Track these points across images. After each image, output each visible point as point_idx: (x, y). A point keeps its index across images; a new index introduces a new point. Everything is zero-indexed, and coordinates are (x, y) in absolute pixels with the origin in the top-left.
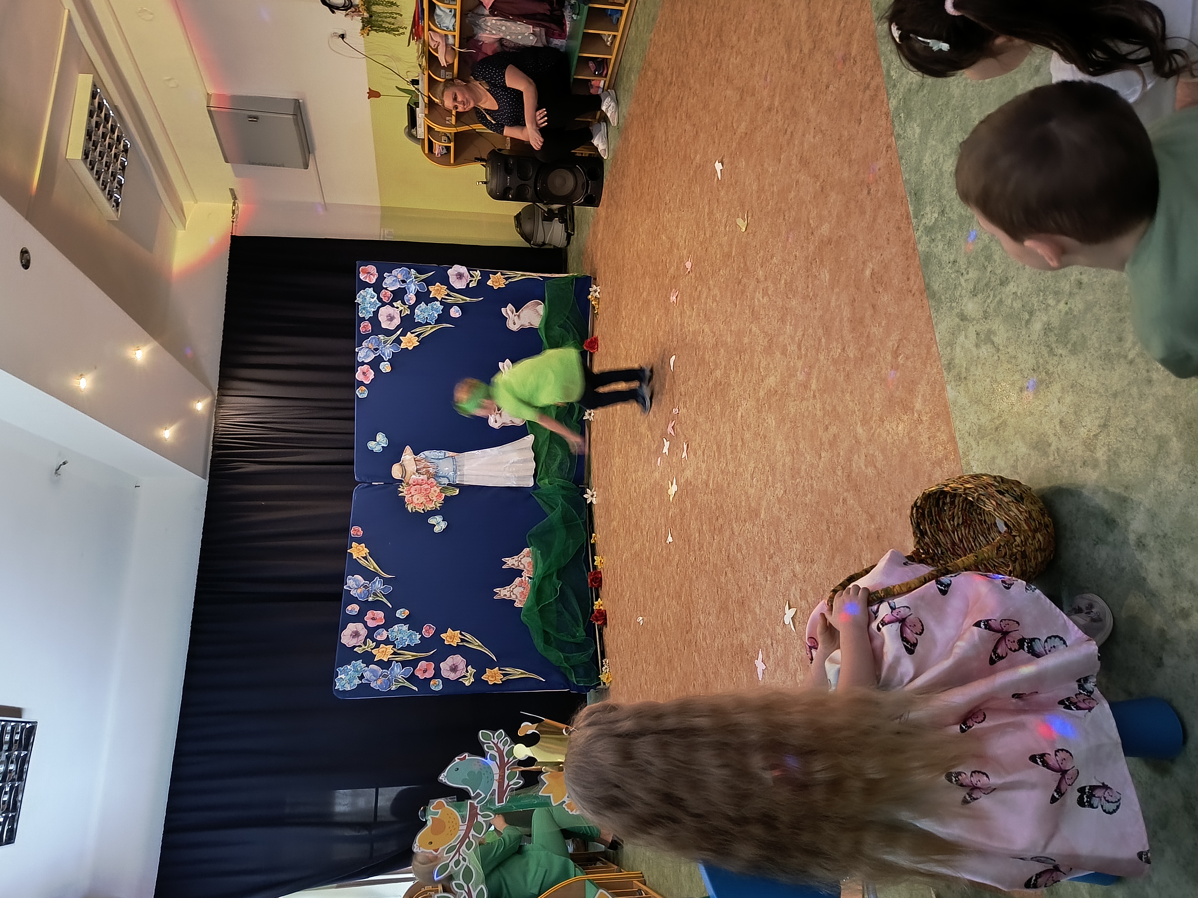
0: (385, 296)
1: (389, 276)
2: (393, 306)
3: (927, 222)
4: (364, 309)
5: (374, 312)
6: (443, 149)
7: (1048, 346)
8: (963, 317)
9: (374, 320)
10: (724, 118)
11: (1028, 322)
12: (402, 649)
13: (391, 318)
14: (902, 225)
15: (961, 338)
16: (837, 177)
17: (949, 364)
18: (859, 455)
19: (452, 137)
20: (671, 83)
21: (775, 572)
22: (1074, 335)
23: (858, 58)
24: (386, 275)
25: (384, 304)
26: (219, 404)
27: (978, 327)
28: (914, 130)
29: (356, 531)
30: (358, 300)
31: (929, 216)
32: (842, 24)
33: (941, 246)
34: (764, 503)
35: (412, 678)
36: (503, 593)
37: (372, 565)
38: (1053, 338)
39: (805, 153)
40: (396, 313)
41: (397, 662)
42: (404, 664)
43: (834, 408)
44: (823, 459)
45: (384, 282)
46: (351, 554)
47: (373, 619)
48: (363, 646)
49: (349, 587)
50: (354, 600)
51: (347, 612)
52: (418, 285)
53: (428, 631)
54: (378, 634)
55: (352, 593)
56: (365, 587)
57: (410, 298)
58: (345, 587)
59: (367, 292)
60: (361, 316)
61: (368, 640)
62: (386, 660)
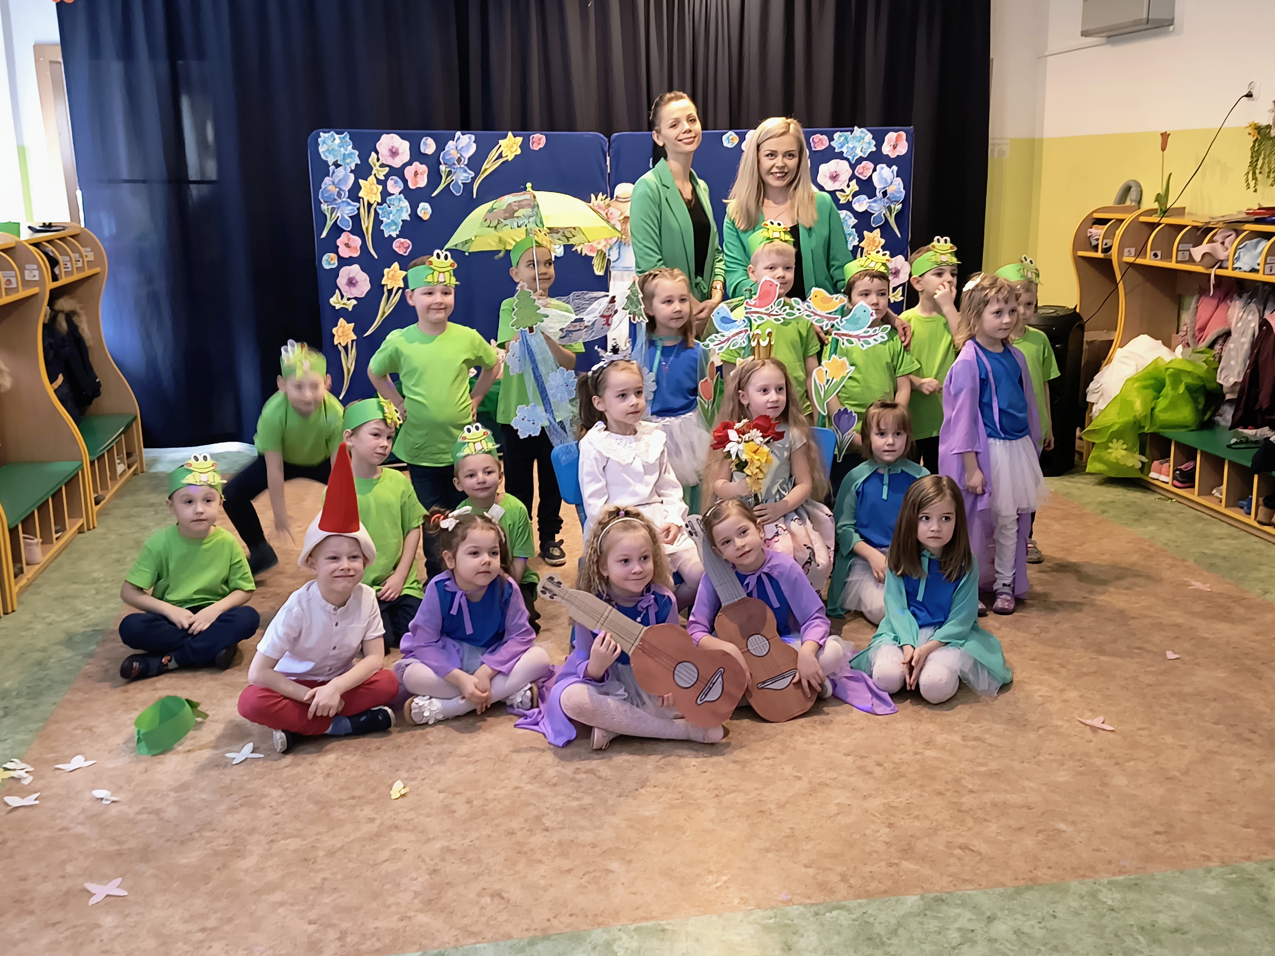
0: (865, 169)
1: (893, 173)
2: (850, 180)
4: (846, 139)
9: (830, 154)
12: (376, 213)
13: (833, 177)
19: (1107, 255)
25: (853, 167)
29: (538, 141)
30: (858, 131)
35: (337, 231)
41: (359, 209)
42: (356, 219)
45: (884, 166)
46: (505, 137)
47: (416, 173)
48: (378, 164)
49: (459, 138)
50: (441, 147)
51: (424, 139)
52: (880, 214)
53: (402, 246)
54: (396, 182)
55: (451, 143)
56: (459, 160)
57: (862, 204)
58: (458, 133)
59: (869, 143)
60: (836, 136)
61: (387, 169)
62: (360, 195)
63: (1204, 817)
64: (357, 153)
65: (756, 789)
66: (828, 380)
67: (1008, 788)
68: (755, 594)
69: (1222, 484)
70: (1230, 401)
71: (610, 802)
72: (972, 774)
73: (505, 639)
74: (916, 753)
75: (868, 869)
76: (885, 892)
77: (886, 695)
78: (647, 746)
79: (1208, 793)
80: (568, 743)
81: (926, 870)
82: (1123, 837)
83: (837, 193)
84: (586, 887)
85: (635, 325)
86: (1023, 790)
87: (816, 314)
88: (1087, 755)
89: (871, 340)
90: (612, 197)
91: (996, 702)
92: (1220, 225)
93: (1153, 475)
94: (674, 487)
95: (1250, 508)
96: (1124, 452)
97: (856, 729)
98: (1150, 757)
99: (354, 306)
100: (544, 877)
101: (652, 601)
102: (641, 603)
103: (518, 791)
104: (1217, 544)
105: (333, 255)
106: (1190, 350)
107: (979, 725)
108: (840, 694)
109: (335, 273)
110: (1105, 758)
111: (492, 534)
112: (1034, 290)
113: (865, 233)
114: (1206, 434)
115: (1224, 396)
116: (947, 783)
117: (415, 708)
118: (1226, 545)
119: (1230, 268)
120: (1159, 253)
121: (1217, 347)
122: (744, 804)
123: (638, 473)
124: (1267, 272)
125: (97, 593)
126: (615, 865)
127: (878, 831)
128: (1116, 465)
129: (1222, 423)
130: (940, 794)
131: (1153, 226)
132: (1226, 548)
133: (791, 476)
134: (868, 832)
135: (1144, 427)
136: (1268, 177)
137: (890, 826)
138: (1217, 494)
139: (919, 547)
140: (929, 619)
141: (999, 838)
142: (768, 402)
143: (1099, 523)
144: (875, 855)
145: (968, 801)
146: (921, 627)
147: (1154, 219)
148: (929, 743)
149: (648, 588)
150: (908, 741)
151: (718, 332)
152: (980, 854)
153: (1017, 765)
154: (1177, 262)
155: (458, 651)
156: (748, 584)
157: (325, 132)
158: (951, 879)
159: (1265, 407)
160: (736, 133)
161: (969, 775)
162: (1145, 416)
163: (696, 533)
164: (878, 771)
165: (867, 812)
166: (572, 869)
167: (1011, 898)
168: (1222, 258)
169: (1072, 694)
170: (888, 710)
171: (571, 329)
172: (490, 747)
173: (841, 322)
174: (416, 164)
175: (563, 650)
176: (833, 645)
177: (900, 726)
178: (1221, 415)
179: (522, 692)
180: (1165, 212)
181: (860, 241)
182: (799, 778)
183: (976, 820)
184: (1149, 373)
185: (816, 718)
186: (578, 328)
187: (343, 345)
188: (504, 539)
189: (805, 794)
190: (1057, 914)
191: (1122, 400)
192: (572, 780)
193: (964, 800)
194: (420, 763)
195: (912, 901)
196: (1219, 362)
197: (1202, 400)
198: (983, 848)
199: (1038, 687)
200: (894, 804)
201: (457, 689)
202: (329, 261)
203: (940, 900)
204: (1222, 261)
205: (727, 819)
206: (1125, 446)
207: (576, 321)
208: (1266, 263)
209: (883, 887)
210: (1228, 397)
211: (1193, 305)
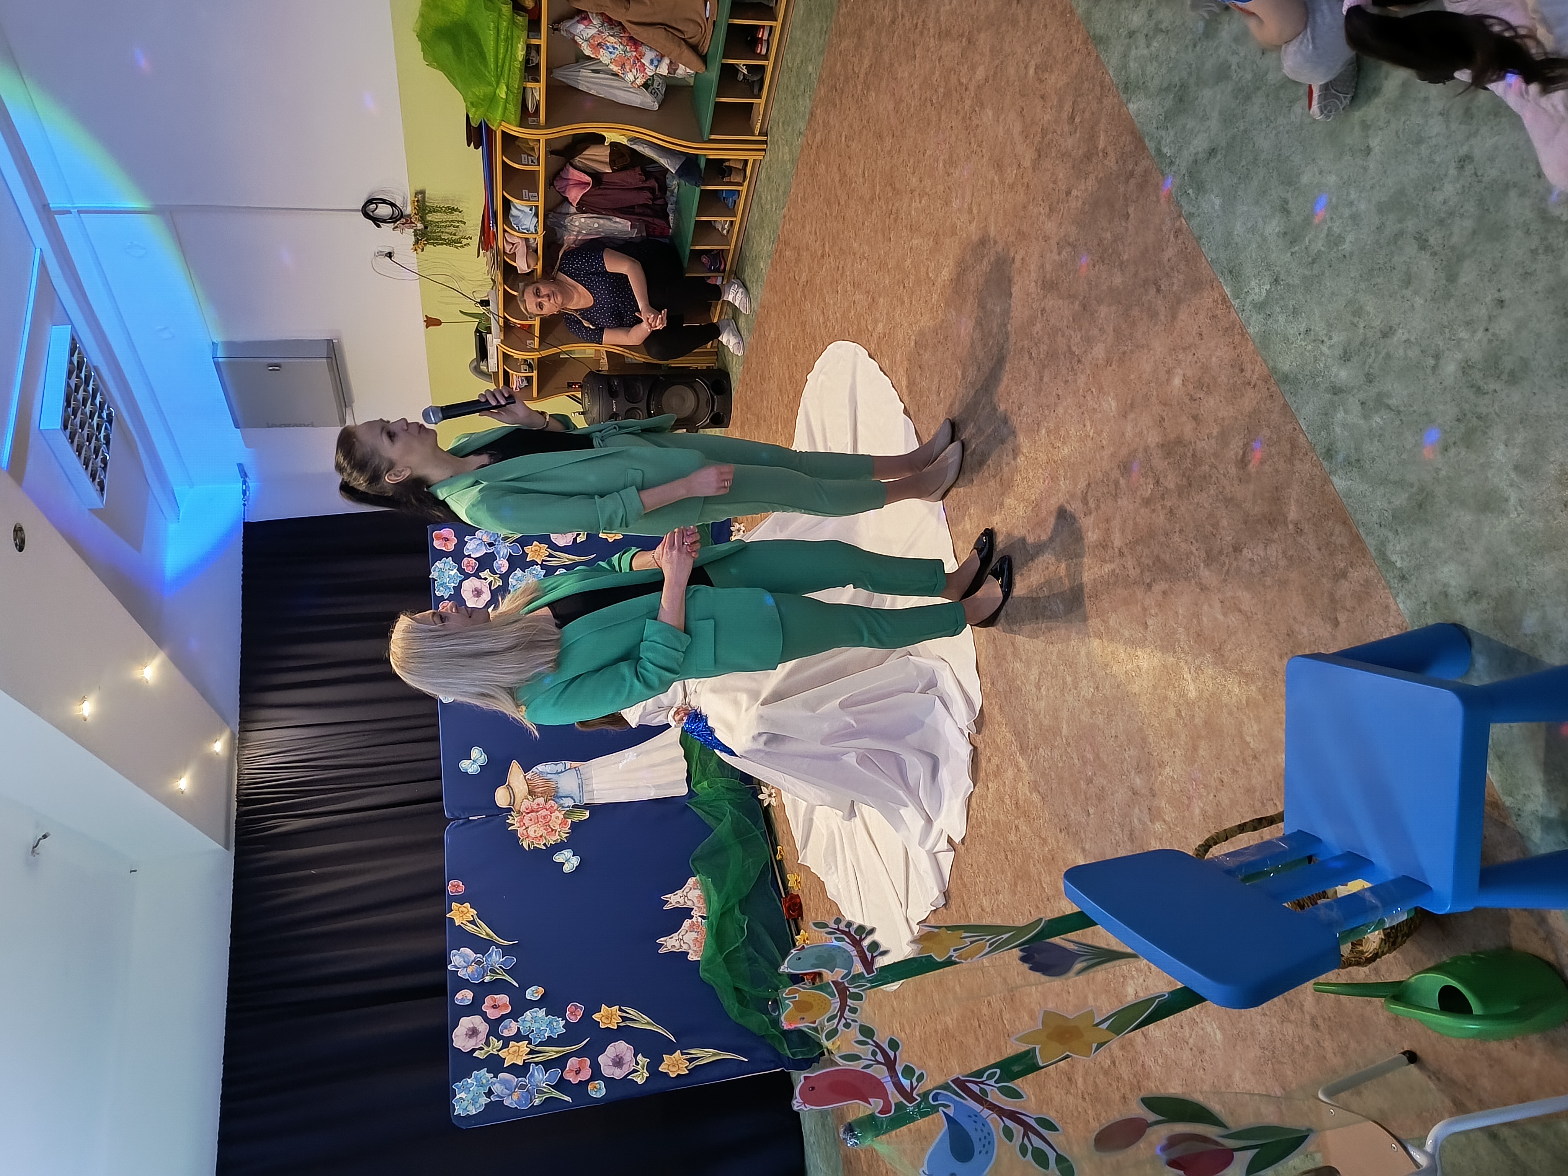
0: (469, 565)
1: (471, 540)
2: (479, 577)
3: (1256, 297)
4: (441, 585)
5: (454, 587)
6: (522, 381)
7: (1472, 386)
8: (1336, 390)
10: (913, 271)
11: (1435, 368)
12: (540, 1044)
13: (478, 593)
14: (1218, 312)
15: (1339, 415)
16: (1105, 287)
17: (1329, 450)
18: (1210, 605)
19: (535, 365)
20: (823, 256)
21: (1101, 798)
22: (1508, 363)
23: (1110, 149)
24: (466, 539)
25: (467, 576)
26: (240, 742)
27: (1362, 395)
28: (1213, 202)
29: (455, 887)
30: (434, 575)
31: (1257, 290)
32: (1077, 120)
33: (1282, 319)
34: (1065, 714)
35: (562, 1085)
36: (670, 943)
37: (484, 931)
38: (1477, 375)
39: (1048, 276)
40: (483, 586)
41: (537, 1064)
42: (548, 1065)
43: (1158, 559)
44: (1151, 628)
45: (465, 547)
46: (452, 920)
47: (494, 1007)
48: (486, 1048)
49: (455, 966)
50: (464, 984)
51: (457, 1002)
52: (511, 548)
53: (574, 1013)
54: (505, 1027)
55: (460, 974)
56: (479, 963)
57: (502, 565)
58: (450, 967)
59: (444, 563)
60: (439, 594)
61: (491, 1038)
62: (521, 1063)
64: (475, 1072)
83: (493, 588)
90: (510, 810)
99: (644, 1056)
105: (591, 1086)
109: (609, 1082)
113: (528, 560)
119: (535, 236)
124: (536, 199)
157: (455, 1110)
174: (484, 1008)
181: (537, 564)
202: (597, 1089)
208: (529, 201)
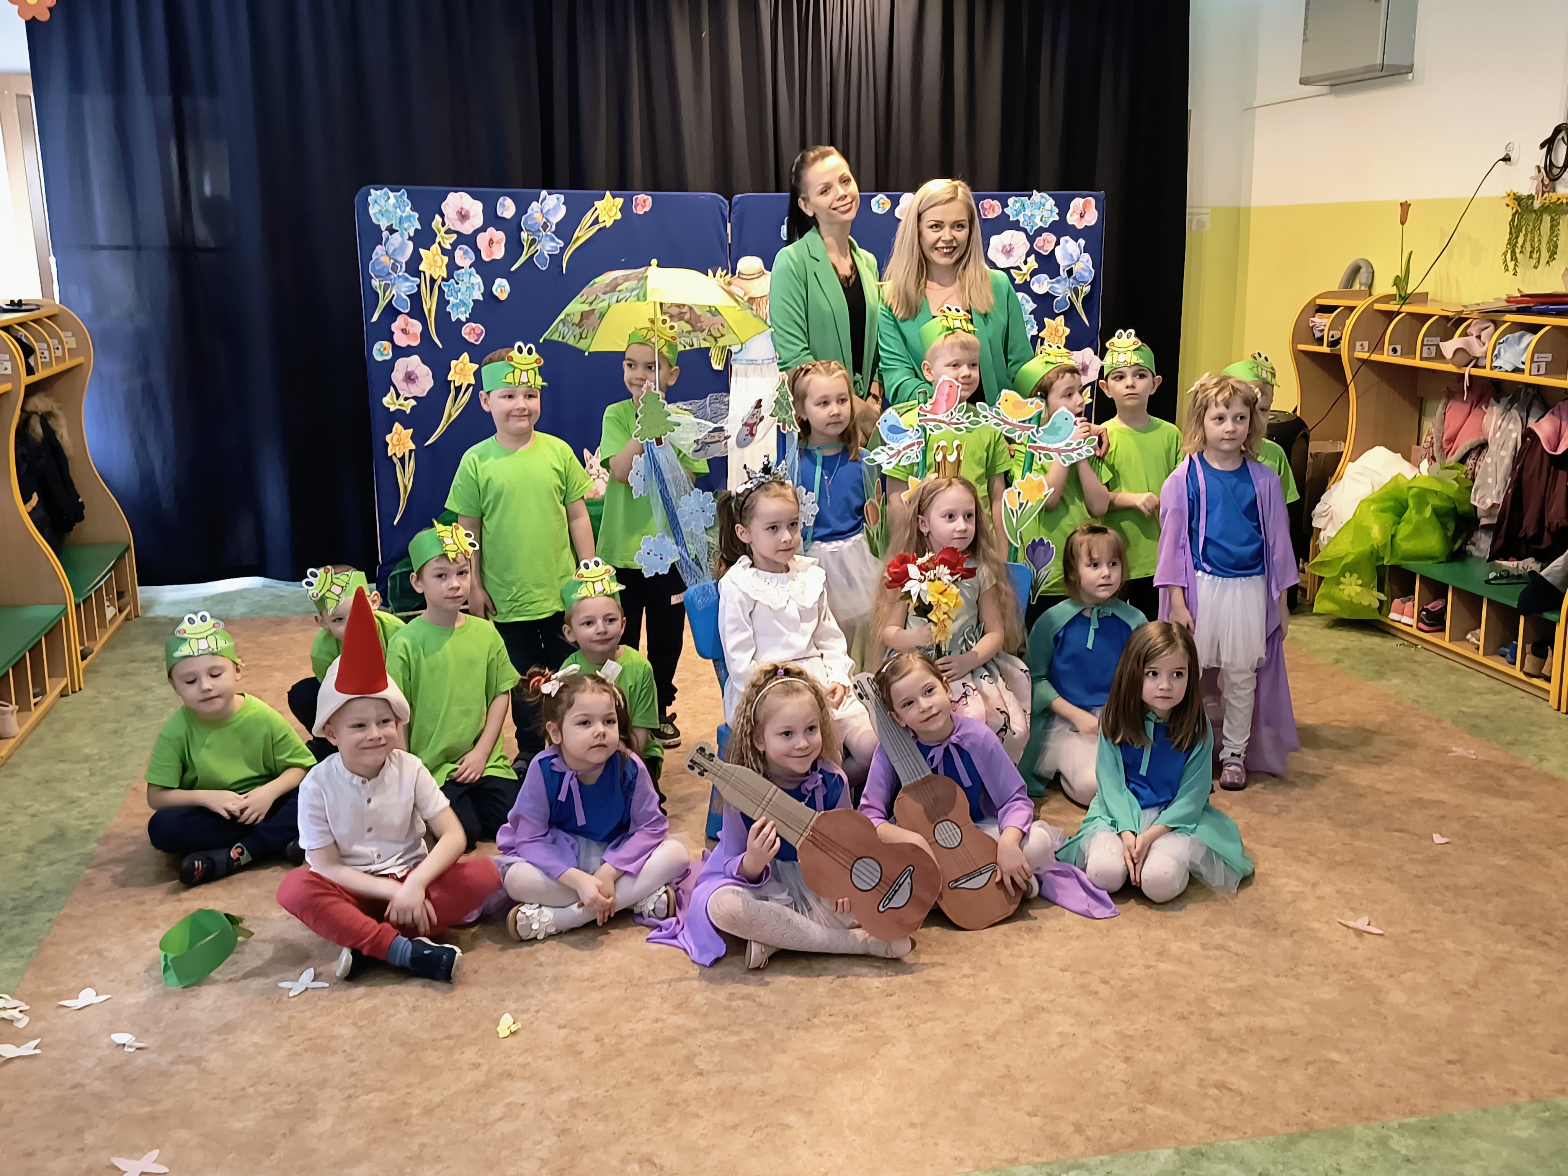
0: (1046, 242)
1: (1079, 247)
2: (1028, 255)
5: (1018, 221)
9: (1003, 224)
12: (441, 291)
13: (1008, 251)
19: (1335, 350)
24: (1082, 242)
25: (1031, 239)
29: (643, 202)
30: (1037, 196)
35: (391, 312)
37: (583, 234)
40: (1017, 259)
41: (419, 286)
42: (416, 298)
45: (1068, 238)
46: (602, 197)
47: (491, 242)
48: (443, 230)
49: (545, 199)
50: (522, 209)
51: (501, 199)
52: (1064, 298)
53: (473, 333)
54: (466, 253)
55: (534, 204)
56: (545, 227)
57: (1042, 284)
58: (544, 193)
59: (1051, 211)
60: (1011, 201)
61: (455, 236)
62: (421, 268)
63: (1504, 1041)
64: (417, 215)
65: (957, 1016)
66: (1021, 505)
67: (1264, 1009)
68: (941, 770)
69: (1479, 627)
70: (1487, 527)
71: (778, 1036)
72: (1219, 992)
73: (630, 831)
74: (1149, 967)
75: (1107, 1116)
76: (1132, 1145)
77: (1104, 894)
78: (817, 965)
79: (1504, 1011)
80: (717, 961)
81: (1178, 1117)
82: (1410, 1069)
83: (1012, 271)
84: (758, 1148)
85: (784, 435)
86: (1283, 1011)
87: (1006, 423)
88: (1354, 965)
89: (1074, 455)
90: (734, 273)
91: (1237, 900)
92: (1475, 315)
93: (1393, 616)
94: (836, 637)
95: (1514, 657)
96: (1359, 589)
97: (1071, 938)
98: (1430, 967)
99: (413, 408)
100: (704, 1136)
101: (820, 782)
102: (806, 785)
103: (659, 1024)
104: (1475, 700)
105: (386, 344)
106: (1436, 465)
107: (1220, 930)
108: (1048, 893)
109: (389, 366)
110: (1376, 969)
111: (606, 697)
112: (1269, 393)
113: (1046, 320)
114: (1456, 566)
115: (1478, 521)
116: (1190, 1004)
117: (522, 920)
118: (1487, 701)
119: (1488, 367)
120: (1399, 348)
121: (1470, 462)
122: (945, 1035)
123: (794, 620)
124: (1534, 372)
125: (92, 774)
126: (792, 1119)
127: (1113, 1067)
128: (1350, 604)
129: (1476, 553)
130: (1183, 1018)
131: (1391, 315)
132: (1488, 705)
133: (979, 623)
134: (1101, 1068)
135: (1383, 559)
136: (1531, 257)
137: (1127, 1060)
138: (1474, 640)
139: (1144, 708)
140: (1155, 799)
141: (1261, 1072)
142: (954, 530)
143: (1333, 675)
144: (1112, 1098)
145: (1218, 1026)
146: (1143, 808)
147: (1393, 307)
148: (1162, 954)
149: (814, 766)
150: (1137, 951)
151: (885, 444)
152: (1240, 1093)
153: (1272, 980)
154: (1422, 359)
155: (572, 847)
156: (932, 758)
157: (376, 189)
158: (1208, 1126)
159: (1531, 533)
160: (888, 196)
161: (1215, 993)
162: (1385, 545)
163: (867, 695)
164: (1104, 990)
165: (1097, 1042)
166: (738, 1125)
167: (1284, 1149)
168: (1478, 355)
169: (1327, 890)
170: (1108, 913)
171: (709, 440)
172: (618, 967)
173: (1037, 431)
174: (491, 230)
175: (697, 842)
176: (1039, 833)
177: (1124, 933)
178: (1474, 544)
179: (655, 897)
180: (1404, 299)
181: (1039, 331)
182: (1009, 1001)
183: (1230, 1050)
184: (1387, 492)
185: (1020, 923)
186: (717, 439)
187: (399, 456)
188: (622, 704)
189: (1018, 1022)
190: (1342, 1168)
191: (1356, 526)
192: (727, 1008)
193: (1212, 1025)
194: (531, 990)
195: (1165, 1156)
196: (1473, 480)
197: (1452, 526)
198: (1244, 1086)
199: (1285, 880)
200: (1128, 1033)
201: (574, 895)
202: (381, 351)
203: (1199, 1154)
204: (1478, 358)
205: (925, 1056)
206: (1360, 582)
207: (715, 430)
208: (1532, 361)
209: (1128, 1140)
210: (1484, 521)
211: (1440, 411)
